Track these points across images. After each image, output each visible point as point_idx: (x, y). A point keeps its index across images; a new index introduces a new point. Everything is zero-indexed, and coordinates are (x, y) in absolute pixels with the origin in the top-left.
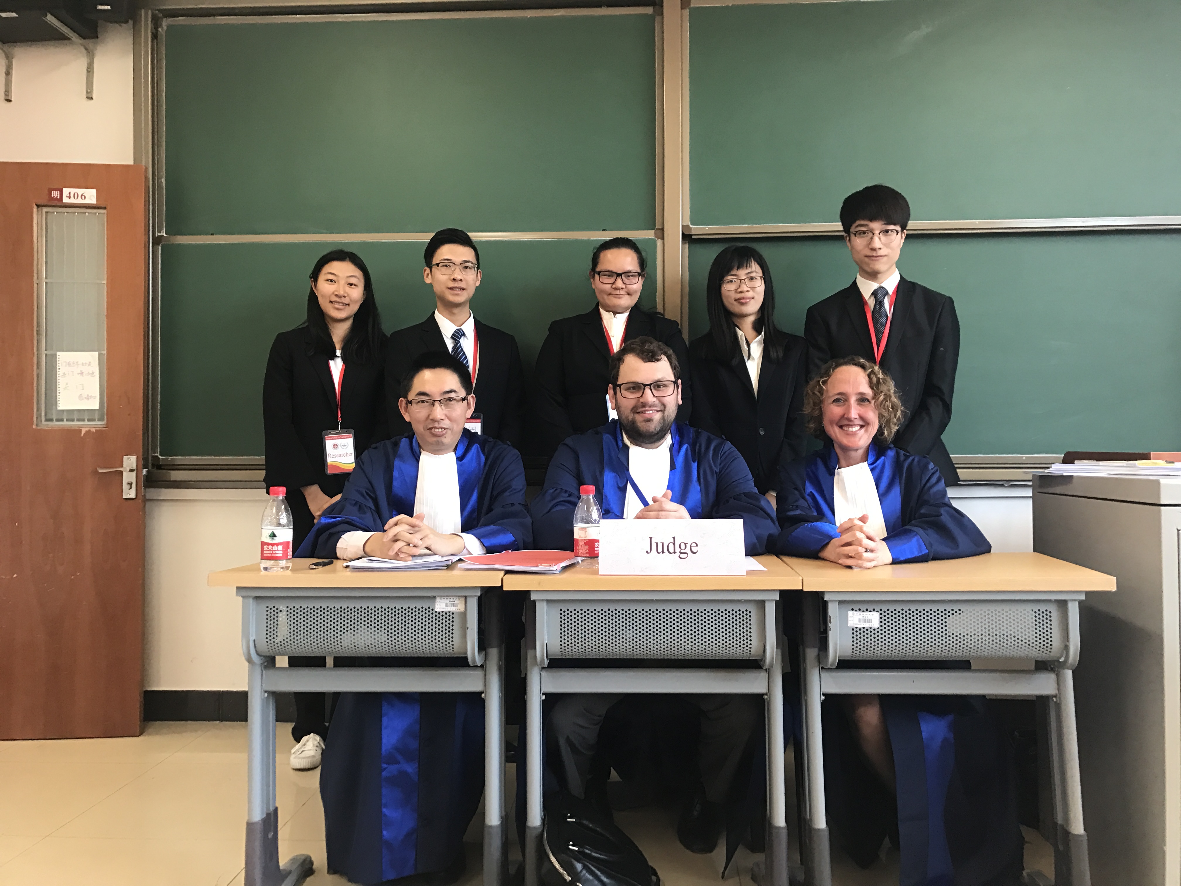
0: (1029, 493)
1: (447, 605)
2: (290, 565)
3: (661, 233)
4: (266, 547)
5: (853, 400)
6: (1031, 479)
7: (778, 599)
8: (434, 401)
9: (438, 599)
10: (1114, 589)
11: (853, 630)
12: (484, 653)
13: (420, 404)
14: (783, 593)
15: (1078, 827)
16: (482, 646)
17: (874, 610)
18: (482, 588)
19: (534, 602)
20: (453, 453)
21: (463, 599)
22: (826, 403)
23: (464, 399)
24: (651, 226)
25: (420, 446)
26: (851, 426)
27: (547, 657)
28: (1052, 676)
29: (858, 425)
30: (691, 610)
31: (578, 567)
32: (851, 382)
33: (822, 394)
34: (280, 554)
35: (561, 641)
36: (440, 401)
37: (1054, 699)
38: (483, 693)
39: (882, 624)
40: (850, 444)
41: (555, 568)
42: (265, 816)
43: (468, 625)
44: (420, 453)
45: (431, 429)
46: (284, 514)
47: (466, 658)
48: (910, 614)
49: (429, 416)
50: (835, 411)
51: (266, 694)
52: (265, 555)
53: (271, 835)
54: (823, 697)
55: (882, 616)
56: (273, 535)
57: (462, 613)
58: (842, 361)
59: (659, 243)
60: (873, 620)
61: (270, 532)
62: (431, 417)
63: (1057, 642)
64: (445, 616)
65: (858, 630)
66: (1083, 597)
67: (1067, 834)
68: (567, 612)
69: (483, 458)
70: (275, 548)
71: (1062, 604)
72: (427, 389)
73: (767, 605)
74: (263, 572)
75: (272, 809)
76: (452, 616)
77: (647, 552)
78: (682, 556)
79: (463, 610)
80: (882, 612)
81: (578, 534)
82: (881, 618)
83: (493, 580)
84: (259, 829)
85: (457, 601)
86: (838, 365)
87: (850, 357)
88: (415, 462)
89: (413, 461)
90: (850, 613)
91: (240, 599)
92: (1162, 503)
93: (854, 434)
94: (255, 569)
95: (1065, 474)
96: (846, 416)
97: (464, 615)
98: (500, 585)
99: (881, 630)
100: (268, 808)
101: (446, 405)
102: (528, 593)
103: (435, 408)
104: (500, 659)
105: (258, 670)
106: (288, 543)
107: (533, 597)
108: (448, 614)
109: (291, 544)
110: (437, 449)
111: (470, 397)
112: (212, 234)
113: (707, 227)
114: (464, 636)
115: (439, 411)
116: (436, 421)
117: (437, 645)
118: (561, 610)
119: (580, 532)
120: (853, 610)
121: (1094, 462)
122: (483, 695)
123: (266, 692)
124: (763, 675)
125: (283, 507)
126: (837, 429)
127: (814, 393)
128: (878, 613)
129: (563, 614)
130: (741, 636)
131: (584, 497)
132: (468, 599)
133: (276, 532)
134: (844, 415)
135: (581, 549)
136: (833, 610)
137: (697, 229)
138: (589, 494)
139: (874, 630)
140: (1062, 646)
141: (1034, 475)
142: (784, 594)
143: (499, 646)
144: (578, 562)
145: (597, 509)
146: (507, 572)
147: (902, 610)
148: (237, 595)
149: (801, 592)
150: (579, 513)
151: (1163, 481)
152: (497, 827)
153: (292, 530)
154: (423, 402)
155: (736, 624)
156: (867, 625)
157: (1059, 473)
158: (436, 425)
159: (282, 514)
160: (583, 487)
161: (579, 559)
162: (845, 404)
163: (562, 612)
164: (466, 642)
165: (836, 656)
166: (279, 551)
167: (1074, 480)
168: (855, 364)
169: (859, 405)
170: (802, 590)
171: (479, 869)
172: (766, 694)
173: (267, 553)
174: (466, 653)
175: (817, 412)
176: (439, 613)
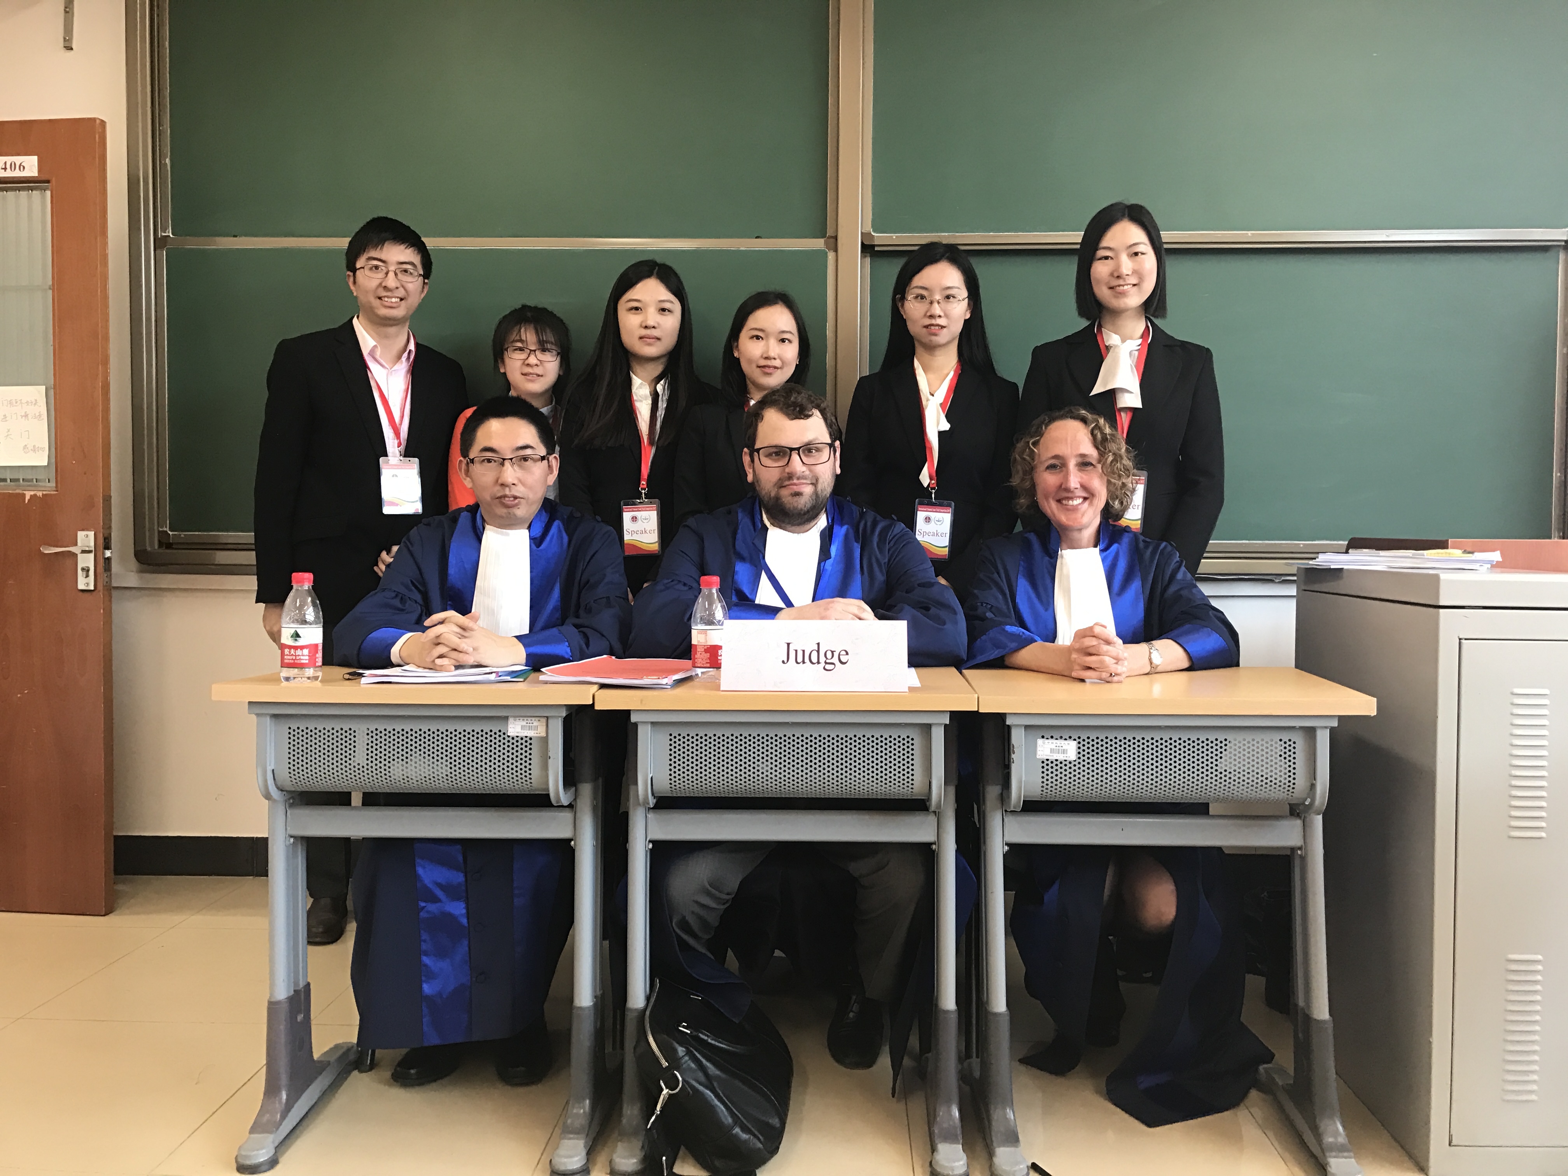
0: (1292, 590)
1: (523, 727)
2: (320, 674)
3: (833, 243)
4: (287, 651)
5: (1072, 464)
6: (1295, 572)
7: (948, 722)
8: (504, 459)
9: (511, 720)
10: (1374, 713)
11: (1043, 762)
12: (574, 789)
13: (486, 464)
14: (953, 714)
15: (1321, 1010)
16: (570, 780)
17: (1070, 737)
18: (569, 707)
19: (636, 725)
20: (527, 531)
21: (544, 720)
22: (1038, 470)
23: (543, 458)
24: (821, 233)
25: (483, 520)
26: (1072, 498)
27: (653, 794)
28: (1299, 822)
29: (1079, 497)
30: (838, 736)
31: (696, 682)
32: (1069, 441)
33: (1033, 459)
34: (305, 659)
35: (670, 775)
36: (511, 459)
37: (1299, 852)
38: (572, 840)
39: (1081, 756)
40: (1071, 523)
41: (664, 681)
42: (292, 993)
43: (550, 754)
44: (484, 529)
45: (500, 498)
46: (311, 608)
47: (548, 795)
48: (1116, 743)
49: (497, 481)
50: (1048, 480)
51: (292, 840)
52: (286, 661)
53: (300, 1018)
54: (1006, 848)
55: (1081, 745)
56: (297, 636)
57: (541, 738)
58: (1057, 414)
59: (831, 255)
60: (1069, 750)
61: (293, 631)
62: (500, 481)
63: (1301, 782)
64: (520, 741)
65: (1049, 762)
66: (1335, 724)
67: (1308, 1019)
68: (678, 737)
69: (566, 539)
70: (299, 652)
71: (1311, 732)
72: (494, 444)
73: (934, 730)
74: (285, 683)
75: (302, 984)
76: (529, 741)
77: (783, 662)
78: (828, 667)
79: (543, 734)
80: (1081, 740)
81: (697, 638)
82: (1079, 748)
83: (581, 696)
84: (284, 1009)
85: (536, 723)
86: (1053, 420)
87: (1067, 409)
88: (474, 542)
89: (473, 541)
90: (1040, 741)
91: (254, 717)
92: (1441, 604)
93: (1075, 509)
94: (274, 679)
95: (1332, 567)
96: (1063, 486)
97: (545, 740)
98: (591, 703)
99: (1079, 763)
100: (296, 983)
101: (520, 466)
102: (627, 713)
103: (505, 468)
104: (595, 798)
105: (281, 809)
106: (317, 645)
107: (634, 718)
108: (525, 739)
109: (320, 648)
110: (508, 523)
111: (551, 458)
112: (235, 236)
113: (894, 236)
114: (545, 767)
115: (510, 473)
116: (507, 486)
117: (510, 778)
118: (671, 735)
119: (699, 636)
120: (1043, 737)
121: (1373, 552)
122: (572, 843)
123: (291, 837)
124: (932, 819)
125: (310, 599)
126: (1053, 505)
127: (1024, 459)
128: (1075, 742)
129: (674, 740)
130: (901, 770)
131: (705, 591)
132: (550, 721)
133: (300, 632)
134: (1061, 486)
135: (701, 656)
136: (1018, 738)
137: (881, 238)
138: (712, 586)
139: (1070, 763)
140: (1309, 784)
141: (1299, 569)
142: (955, 715)
143: (595, 780)
144: (697, 675)
145: (723, 607)
146: (603, 686)
147: (1107, 738)
148: (250, 713)
149: (976, 713)
150: (698, 611)
151: (1443, 576)
152: (588, 1008)
153: (321, 630)
154: (489, 461)
155: (895, 755)
156: (1061, 757)
157: (1326, 565)
158: (507, 492)
159: (308, 608)
160: (704, 579)
161: (699, 671)
162: (1062, 471)
163: (672, 737)
164: (547, 776)
165: (1020, 797)
166: (304, 656)
167: (1345, 574)
168: (1072, 418)
169: (1080, 470)
170: (977, 712)
171: (568, 1062)
172: (935, 843)
173: (288, 659)
174: (548, 790)
175: (1028, 483)
176: (513, 738)
